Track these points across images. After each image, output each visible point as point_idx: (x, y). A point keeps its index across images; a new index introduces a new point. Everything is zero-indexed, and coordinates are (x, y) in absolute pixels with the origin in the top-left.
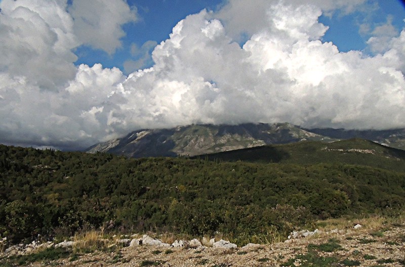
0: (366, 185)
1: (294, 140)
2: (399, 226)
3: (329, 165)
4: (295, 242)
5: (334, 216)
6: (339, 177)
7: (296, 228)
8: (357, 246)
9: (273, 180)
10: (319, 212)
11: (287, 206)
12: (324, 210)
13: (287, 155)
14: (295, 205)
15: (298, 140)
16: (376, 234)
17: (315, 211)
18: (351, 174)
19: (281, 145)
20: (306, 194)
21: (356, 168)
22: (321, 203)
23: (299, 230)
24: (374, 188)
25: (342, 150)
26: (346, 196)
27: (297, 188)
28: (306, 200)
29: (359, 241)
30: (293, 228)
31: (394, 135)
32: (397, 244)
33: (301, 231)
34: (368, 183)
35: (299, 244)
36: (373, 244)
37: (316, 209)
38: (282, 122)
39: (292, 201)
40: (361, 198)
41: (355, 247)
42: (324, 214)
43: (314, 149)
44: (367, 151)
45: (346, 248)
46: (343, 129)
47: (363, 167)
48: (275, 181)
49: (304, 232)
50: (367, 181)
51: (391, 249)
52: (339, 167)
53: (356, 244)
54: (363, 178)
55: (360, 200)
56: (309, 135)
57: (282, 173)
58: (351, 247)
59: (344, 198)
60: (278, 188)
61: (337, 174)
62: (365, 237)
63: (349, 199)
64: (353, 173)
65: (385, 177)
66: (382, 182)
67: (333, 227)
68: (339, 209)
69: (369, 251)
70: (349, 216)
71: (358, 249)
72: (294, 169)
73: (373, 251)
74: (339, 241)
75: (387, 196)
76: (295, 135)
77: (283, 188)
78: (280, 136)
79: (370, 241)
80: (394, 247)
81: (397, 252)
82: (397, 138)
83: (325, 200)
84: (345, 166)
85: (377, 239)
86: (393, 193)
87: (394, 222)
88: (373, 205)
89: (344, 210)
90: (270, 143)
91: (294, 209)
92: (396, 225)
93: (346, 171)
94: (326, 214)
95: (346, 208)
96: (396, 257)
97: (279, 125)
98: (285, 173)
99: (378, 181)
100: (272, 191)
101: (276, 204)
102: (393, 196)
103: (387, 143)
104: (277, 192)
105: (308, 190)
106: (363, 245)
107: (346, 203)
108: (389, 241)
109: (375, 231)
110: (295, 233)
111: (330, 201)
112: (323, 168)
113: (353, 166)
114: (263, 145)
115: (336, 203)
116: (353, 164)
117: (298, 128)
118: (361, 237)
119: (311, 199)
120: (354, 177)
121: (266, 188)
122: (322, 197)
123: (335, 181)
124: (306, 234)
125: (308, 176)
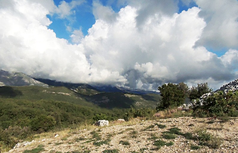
0: (65, 112)
1: (26, 84)
2: (75, 133)
3: (47, 101)
4: (16, 150)
5: (46, 131)
6: (52, 108)
7: (20, 140)
8: (53, 147)
9: (9, 110)
10: (37, 130)
11: (16, 127)
12: (40, 128)
13: (20, 93)
14: (22, 126)
15: (28, 84)
16: (64, 139)
17: (35, 129)
18: (58, 106)
19: (17, 87)
20: (31, 118)
21: (61, 103)
22: (39, 123)
23: (22, 142)
24: (69, 114)
25: (55, 93)
26: (54, 119)
27: (26, 115)
28: (30, 122)
29: (55, 144)
30: (18, 141)
31: (80, 87)
32: (73, 143)
33: (23, 143)
34: (67, 111)
35: (19, 151)
36: (62, 145)
37: (35, 127)
38: (18, 72)
39: (21, 123)
40: (62, 120)
41: (52, 148)
42: (40, 130)
43: (38, 91)
44: (67, 94)
45: (47, 149)
46: (55, 81)
47: (65, 102)
48: (11, 110)
49: (25, 143)
50: (66, 110)
51: (70, 146)
52: (52, 102)
53: (53, 146)
54: (64, 109)
55: (62, 121)
56: (36, 82)
57: (16, 105)
58: (50, 148)
59: (52, 120)
60: (12, 115)
61: (51, 106)
62: (58, 141)
63: (55, 120)
64: (59, 106)
65: (75, 108)
66: (74, 111)
67: (44, 137)
68: (49, 127)
69: (59, 149)
70: (54, 130)
71: (53, 149)
72: (25, 102)
73: (61, 149)
74: (44, 146)
75: (75, 118)
76: (26, 81)
77: (16, 115)
78: (17, 81)
79: (61, 143)
80: (71, 145)
81: (72, 147)
82: (81, 88)
83: (42, 122)
84: (56, 102)
85: (64, 141)
86: (78, 116)
87: (74, 132)
88: (68, 123)
89: (52, 127)
90: (8, 84)
91: (21, 129)
92: (74, 133)
93: (56, 105)
94: (41, 130)
95: (53, 126)
96: (71, 150)
97: (16, 73)
98: (18, 105)
99: (71, 110)
100: (8, 117)
101: (9, 126)
102: (78, 118)
103: (77, 91)
104: (11, 118)
105: (33, 116)
106: (56, 146)
107: (53, 123)
108: (69, 142)
109: (64, 137)
110: (19, 144)
111: (44, 122)
112: (43, 103)
113: (59, 102)
114: (3, 86)
115: (48, 123)
116: (60, 101)
117: (29, 77)
118: (56, 142)
119: (33, 121)
120: (60, 108)
121: (3, 116)
122: (40, 120)
123: (49, 110)
124: (26, 144)
125: (34, 107)
